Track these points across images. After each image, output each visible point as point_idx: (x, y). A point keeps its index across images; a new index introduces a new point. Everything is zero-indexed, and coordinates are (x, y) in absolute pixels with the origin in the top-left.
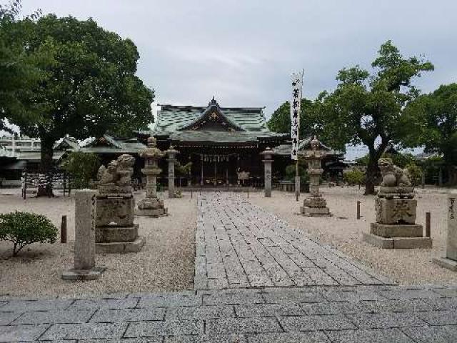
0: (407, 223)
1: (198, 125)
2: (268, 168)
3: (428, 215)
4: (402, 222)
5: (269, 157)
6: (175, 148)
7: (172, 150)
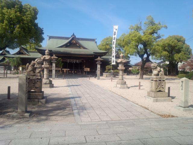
0: (162, 91)
1: (66, 46)
2: (99, 66)
3: (169, 88)
4: (160, 91)
5: (99, 61)
6: (55, 56)
7: (54, 57)
